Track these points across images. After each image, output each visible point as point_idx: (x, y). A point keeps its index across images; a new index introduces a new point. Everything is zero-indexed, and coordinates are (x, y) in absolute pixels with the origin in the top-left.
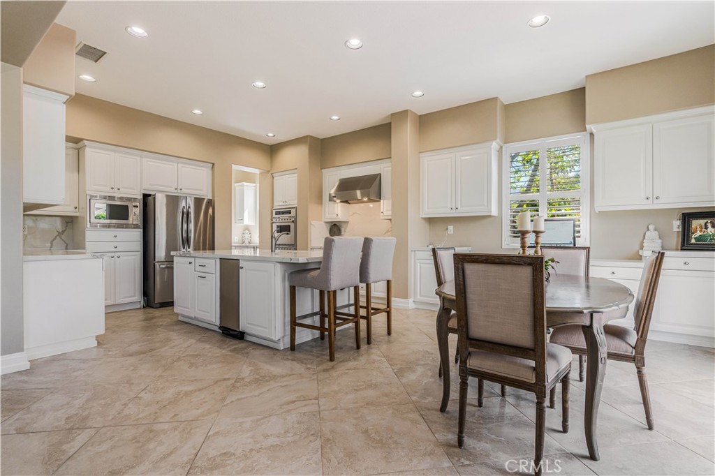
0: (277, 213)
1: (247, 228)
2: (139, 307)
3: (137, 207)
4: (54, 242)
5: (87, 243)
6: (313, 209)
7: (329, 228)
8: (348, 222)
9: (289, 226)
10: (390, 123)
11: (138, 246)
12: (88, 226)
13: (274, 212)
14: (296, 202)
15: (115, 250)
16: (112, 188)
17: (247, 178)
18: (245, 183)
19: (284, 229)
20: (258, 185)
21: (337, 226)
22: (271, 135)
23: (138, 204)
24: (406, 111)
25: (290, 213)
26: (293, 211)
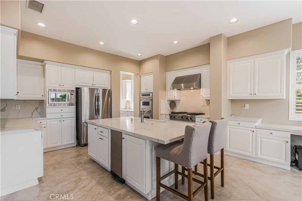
0: (143, 95)
1: (128, 102)
2: (74, 145)
3: (73, 94)
4: (33, 113)
5: (47, 114)
6: (161, 93)
7: (169, 103)
8: (180, 100)
9: (149, 102)
10: (209, 44)
11: (74, 115)
12: (48, 106)
13: (141, 94)
14: (152, 89)
15: (62, 117)
16: (60, 85)
17: (128, 77)
18: (127, 80)
19: (146, 104)
20: (133, 81)
21: (174, 102)
22: (139, 55)
23: (73, 93)
24: (221, 35)
25: (149, 95)
26: (151, 94)
